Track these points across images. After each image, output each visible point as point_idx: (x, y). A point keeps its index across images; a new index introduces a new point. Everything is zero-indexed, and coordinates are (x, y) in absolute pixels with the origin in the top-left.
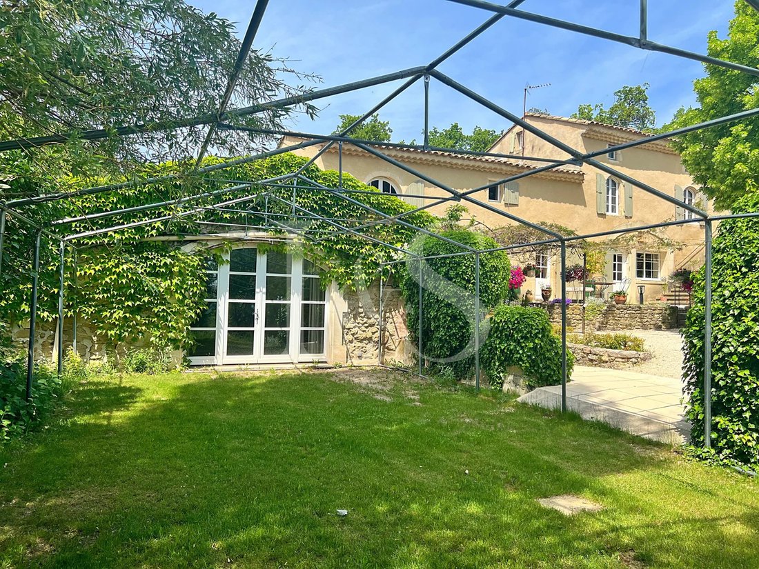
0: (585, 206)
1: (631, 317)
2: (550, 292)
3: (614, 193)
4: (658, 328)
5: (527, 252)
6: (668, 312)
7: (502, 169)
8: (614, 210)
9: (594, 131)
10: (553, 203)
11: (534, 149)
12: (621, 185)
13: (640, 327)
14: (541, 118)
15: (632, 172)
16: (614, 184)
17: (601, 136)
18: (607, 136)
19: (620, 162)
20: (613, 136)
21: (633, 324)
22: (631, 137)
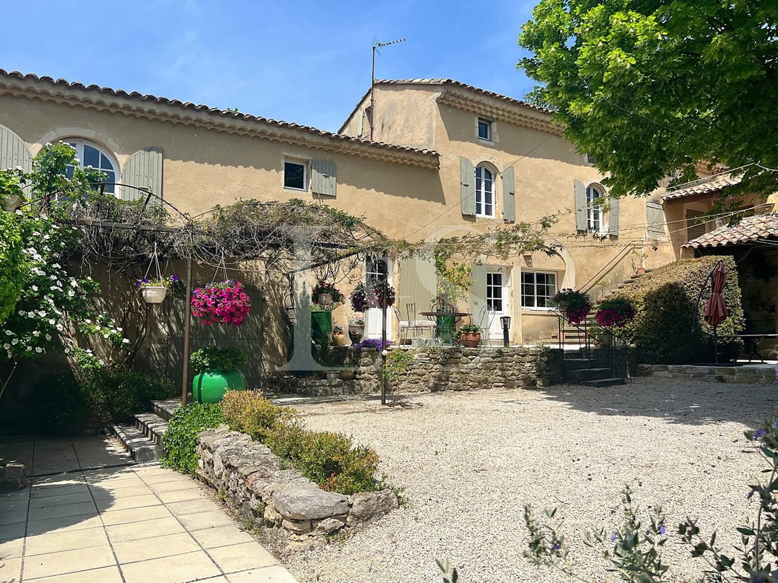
0: (444, 203)
1: (487, 368)
3: (488, 187)
4: (530, 385)
6: (545, 359)
7: (304, 140)
8: (488, 212)
9: (453, 95)
10: (392, 197)
11: (384, 129)
12: (498, 177)
13: (501, 384)
14: (391, 84)
15: (514, 158)
16: (488, 174)
17: (466, 104)
18: (475, 105)
19: (496, 143)
20: (484, 104)
21: (490, 379)
22: (509, 109)
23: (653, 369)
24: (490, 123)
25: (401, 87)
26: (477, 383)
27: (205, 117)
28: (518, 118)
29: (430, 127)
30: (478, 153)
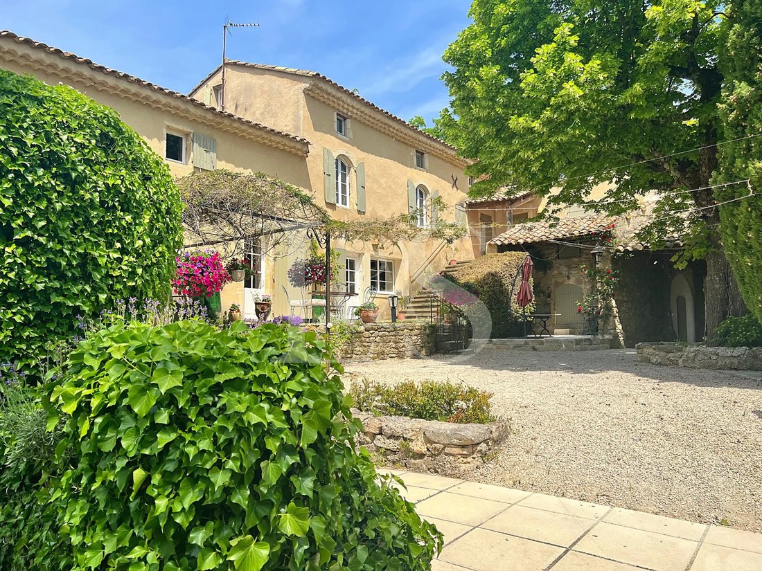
0: (311, 189)
2: (269, 306)
3: (344, 180)
4: (416, 355)
5: (232, 240)
6: (428, 332)
7: (188, 112)
8: (344, 202)
9: (319, 88)
11: (239, 109)
12: (352, 170)
13: (394, 355)
14: (247, 67)
15: (364, 155)
16: (344, 168)
17: (328, 99)
18: (335, 100)
19: (350, 139)
20: (343, 102)
21: (386, 351)
22: (363, 109)
23: (480, 342)
24: (345, 119)
25: (261, 71)
26: (376, 355)
27: (86, 72)
28: (368, 118)
29: (296, 115)
30: (338, 147)
